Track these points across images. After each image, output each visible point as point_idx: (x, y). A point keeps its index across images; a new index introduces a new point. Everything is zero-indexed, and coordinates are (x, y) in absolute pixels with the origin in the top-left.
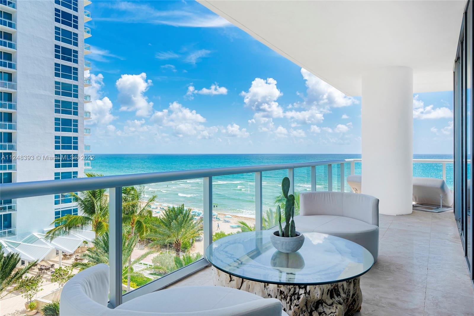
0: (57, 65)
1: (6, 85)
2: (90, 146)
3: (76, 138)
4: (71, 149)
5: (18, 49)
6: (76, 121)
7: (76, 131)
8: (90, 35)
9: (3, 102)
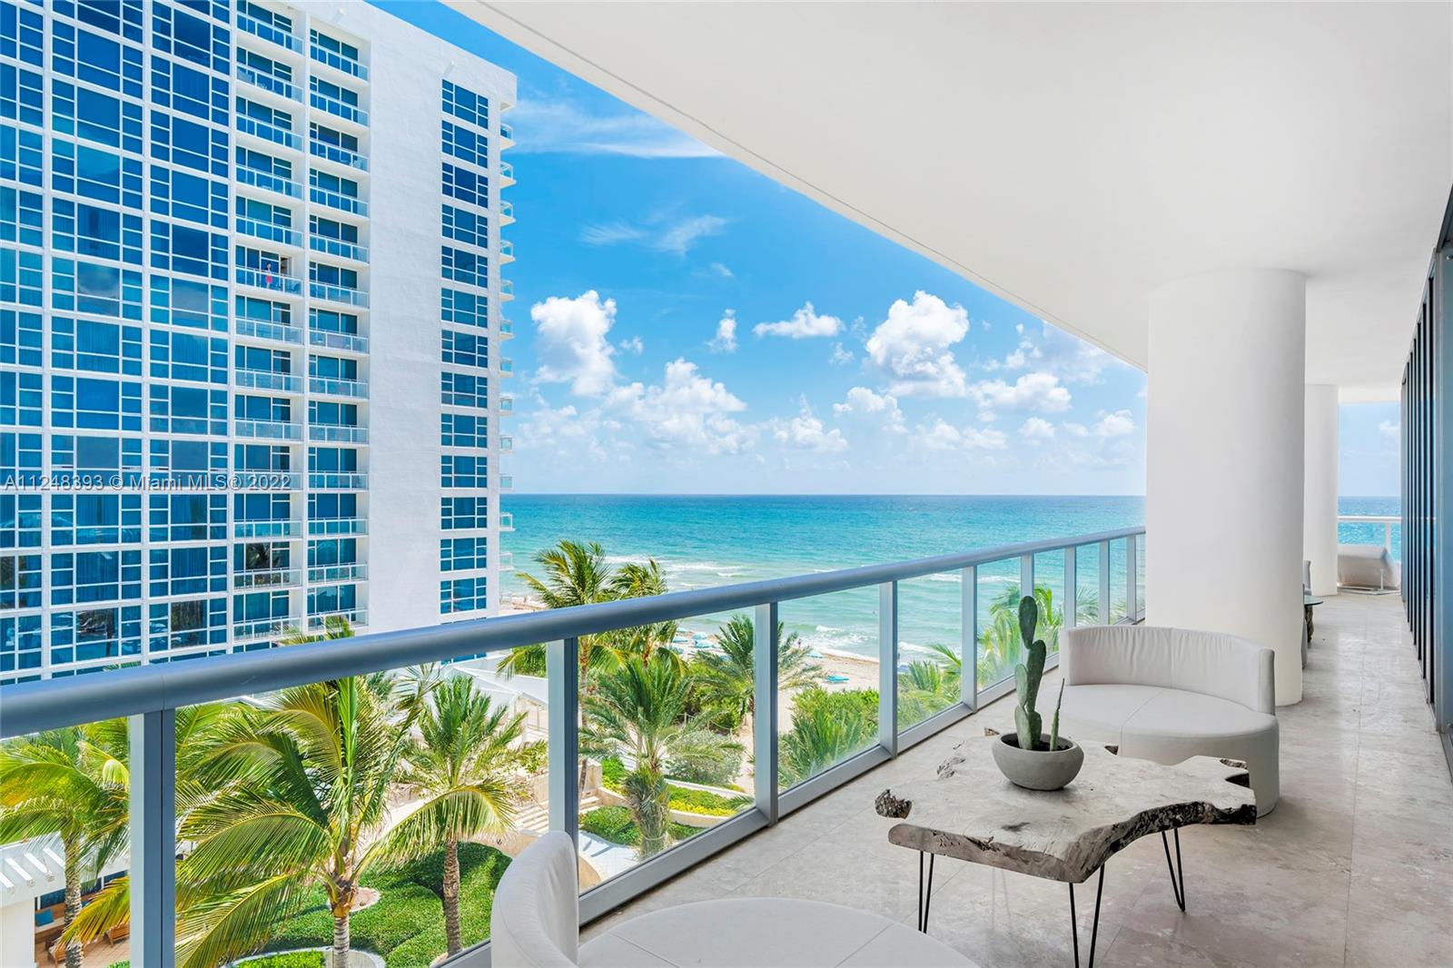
0: (446, 292)
1: (349, 344)
2: (510, 478)
3: (483, 460)
4: (474, 486)
5: (372, 260)
6: (483, 420)
7: (483, 443)
8: (511, 220)
9: (340, 381)
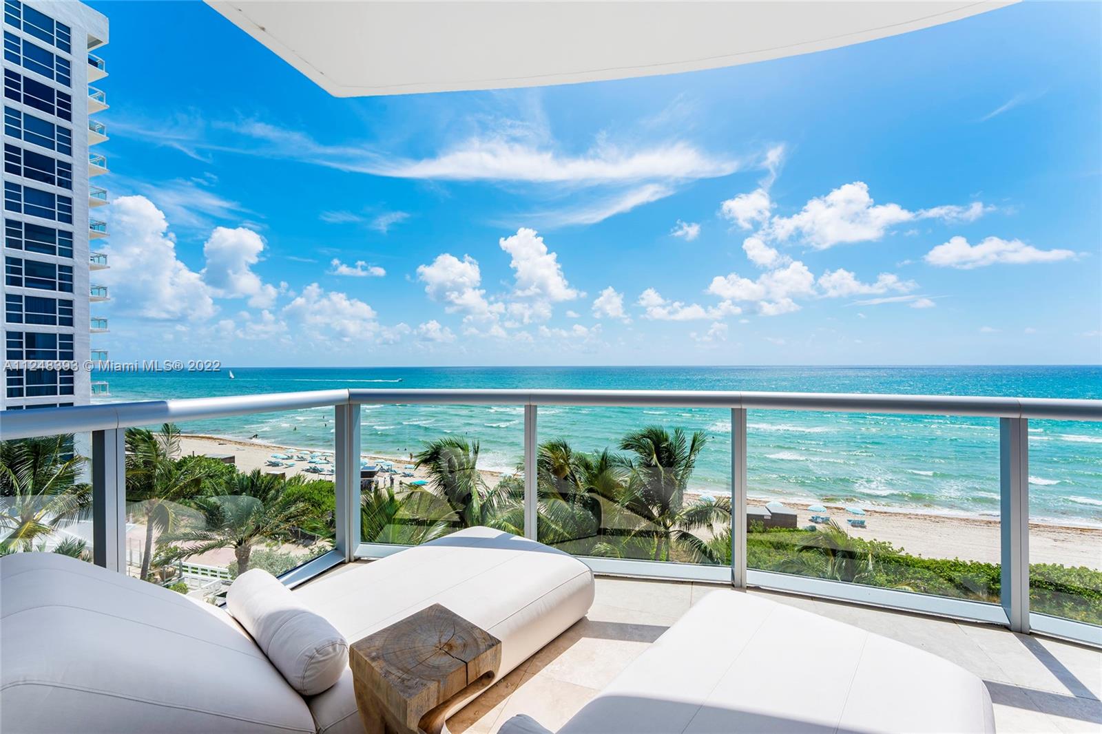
3: (68, 337)
4: (56, 359)
6: (69, 303)
7: (68, 322)
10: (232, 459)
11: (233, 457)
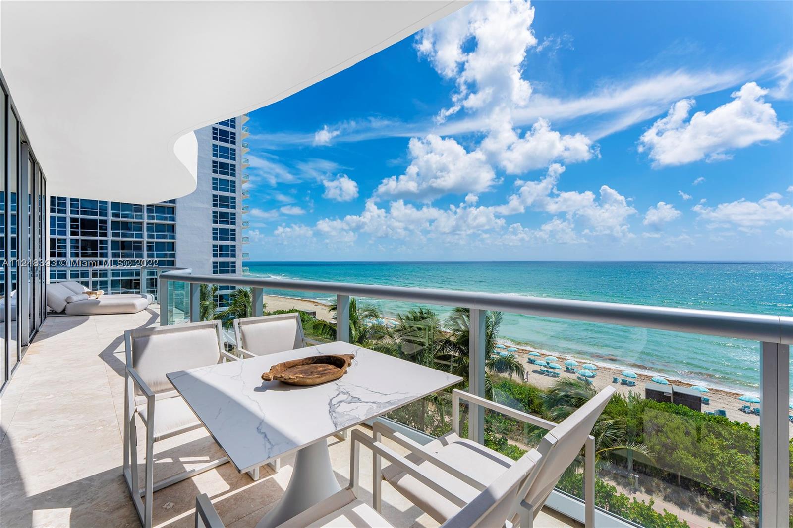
0: (214, 179)
3: (234, 246)
4: (230, 257)
6: (234, 230)
7: (234, 239)
10: (314, 313)
11: (315, 312)
